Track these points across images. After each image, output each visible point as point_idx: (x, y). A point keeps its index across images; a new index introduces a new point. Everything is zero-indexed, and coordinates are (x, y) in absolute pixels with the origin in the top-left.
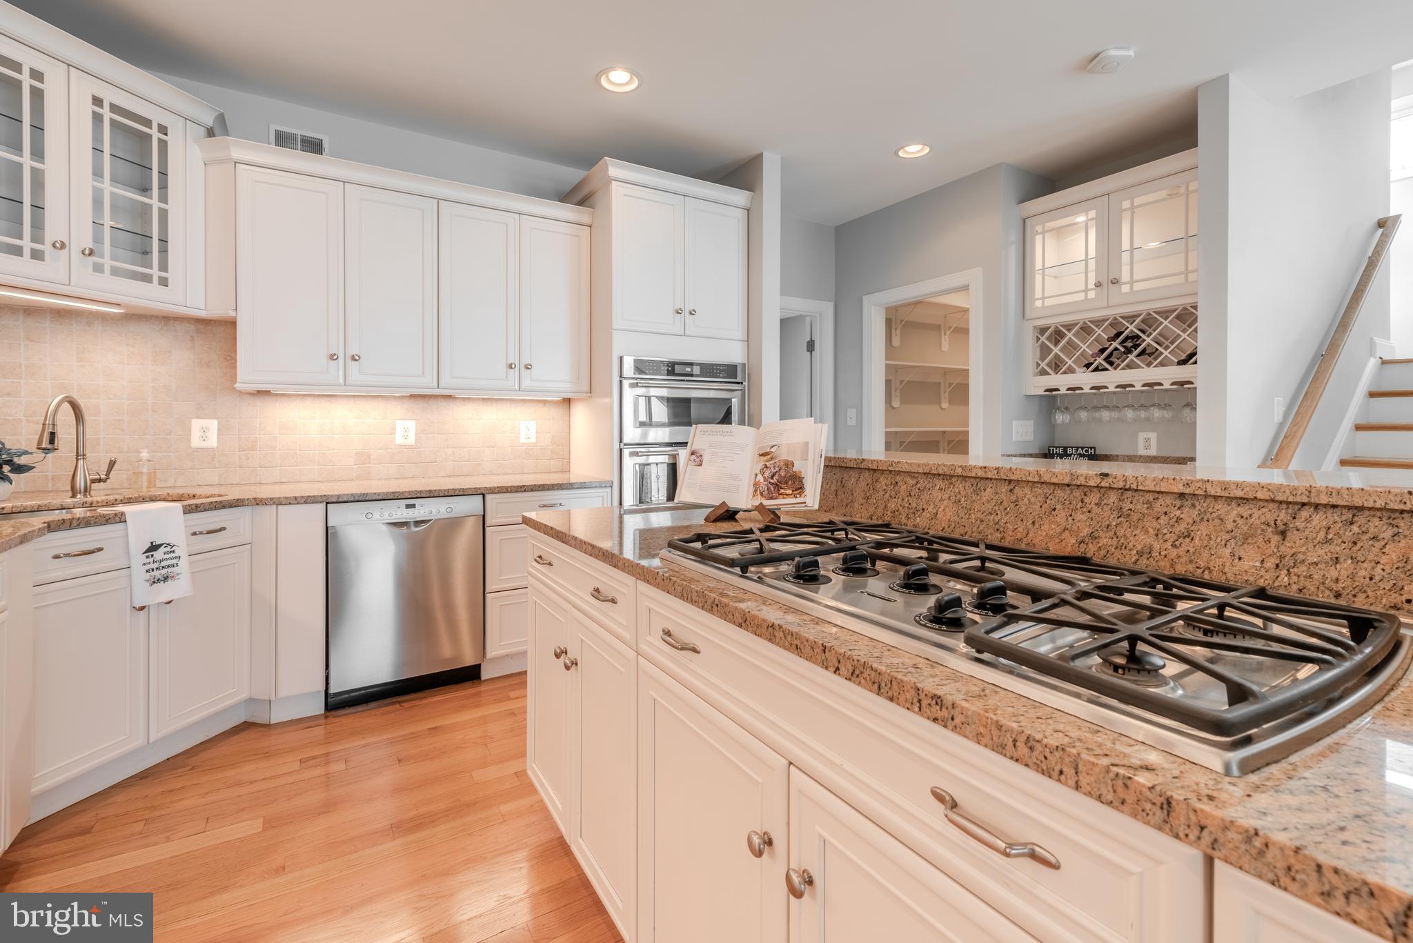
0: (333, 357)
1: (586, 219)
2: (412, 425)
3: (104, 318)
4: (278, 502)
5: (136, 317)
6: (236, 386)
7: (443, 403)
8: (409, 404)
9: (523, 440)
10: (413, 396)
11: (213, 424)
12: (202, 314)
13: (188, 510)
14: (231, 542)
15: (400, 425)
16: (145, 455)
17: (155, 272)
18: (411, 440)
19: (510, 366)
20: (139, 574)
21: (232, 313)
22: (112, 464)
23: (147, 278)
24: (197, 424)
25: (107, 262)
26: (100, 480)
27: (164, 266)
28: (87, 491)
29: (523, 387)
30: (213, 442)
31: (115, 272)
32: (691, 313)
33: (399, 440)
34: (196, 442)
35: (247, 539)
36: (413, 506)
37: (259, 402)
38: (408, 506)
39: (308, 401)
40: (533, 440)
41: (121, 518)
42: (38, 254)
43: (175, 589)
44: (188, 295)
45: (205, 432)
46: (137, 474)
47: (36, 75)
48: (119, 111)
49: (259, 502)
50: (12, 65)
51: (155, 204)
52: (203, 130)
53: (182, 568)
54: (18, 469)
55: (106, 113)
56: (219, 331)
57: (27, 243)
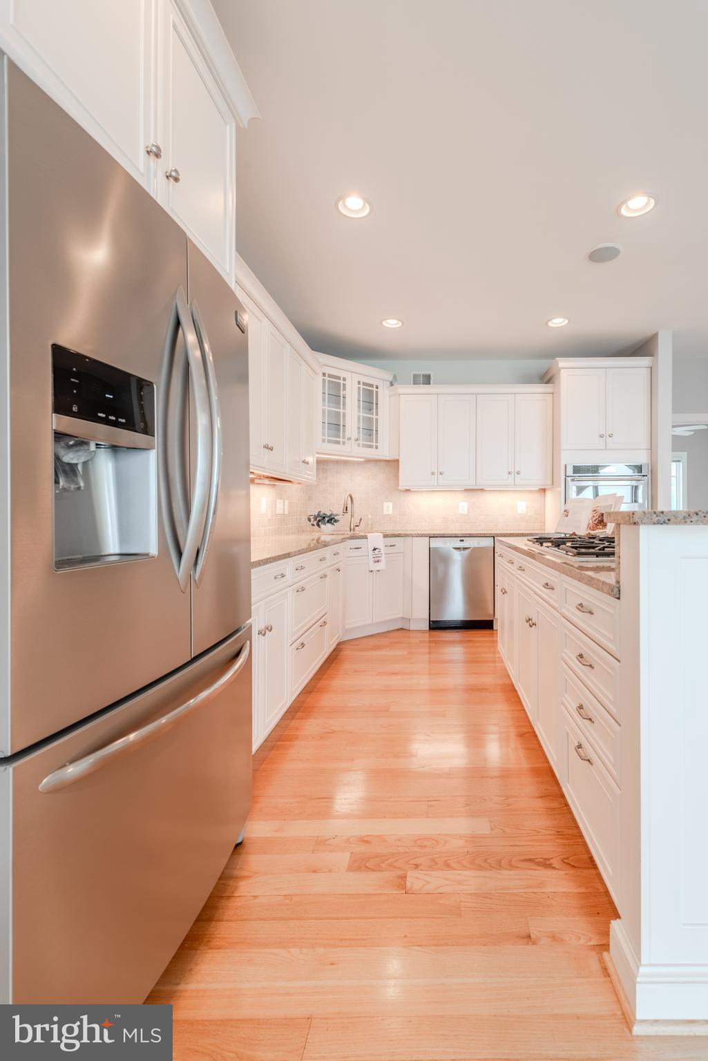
0: (432, 473)
1: (550, 390)
2: (466, 504)
3: (358, 463)
4: (412, 536)
5: (368, 461)
6: (399, 488)
7: (480, 493)
8: (465, 494)
9: (519, 512)
10: (465, 490)
11: (391, 505)
12: (388, 458)
13: (383, 536)
14: (397, 551)
15: (462, 505)
16: (370, 517)
17: (374, 444)
18: (466, 512)
19: (509, 473)
21: (397, 458)
22: (361, 519)
23: (371, 447)
24: (386, 504)
25: (361, 442)
26: (357, 526)
27: (377, 442)
28: (354, 529)
29: (516, 483)
30: (391, 512)
31: (363, 446)
32: (610, 436)
33: (460, 511)
34: (385, 512)
35: (402, 551)
36: (463, 541)
37: (407, 495)
38: (461, 541)
39: (424, 494)
40: (525, 512)
41: (365, 537)
42: (344, 443)
43: (381, 566)
44: (384, 452)
45: (388, 508)
46: (368, 524)
47: (344, 379)
48: (364, 384)
49: (406, 535)
50: (339, 378)
51: (374, 417)
52: (389, 383)
53: (383, 558)
54: (336, 521)
55: (361, 386)
56: (393, 465)
57: (341, 440)
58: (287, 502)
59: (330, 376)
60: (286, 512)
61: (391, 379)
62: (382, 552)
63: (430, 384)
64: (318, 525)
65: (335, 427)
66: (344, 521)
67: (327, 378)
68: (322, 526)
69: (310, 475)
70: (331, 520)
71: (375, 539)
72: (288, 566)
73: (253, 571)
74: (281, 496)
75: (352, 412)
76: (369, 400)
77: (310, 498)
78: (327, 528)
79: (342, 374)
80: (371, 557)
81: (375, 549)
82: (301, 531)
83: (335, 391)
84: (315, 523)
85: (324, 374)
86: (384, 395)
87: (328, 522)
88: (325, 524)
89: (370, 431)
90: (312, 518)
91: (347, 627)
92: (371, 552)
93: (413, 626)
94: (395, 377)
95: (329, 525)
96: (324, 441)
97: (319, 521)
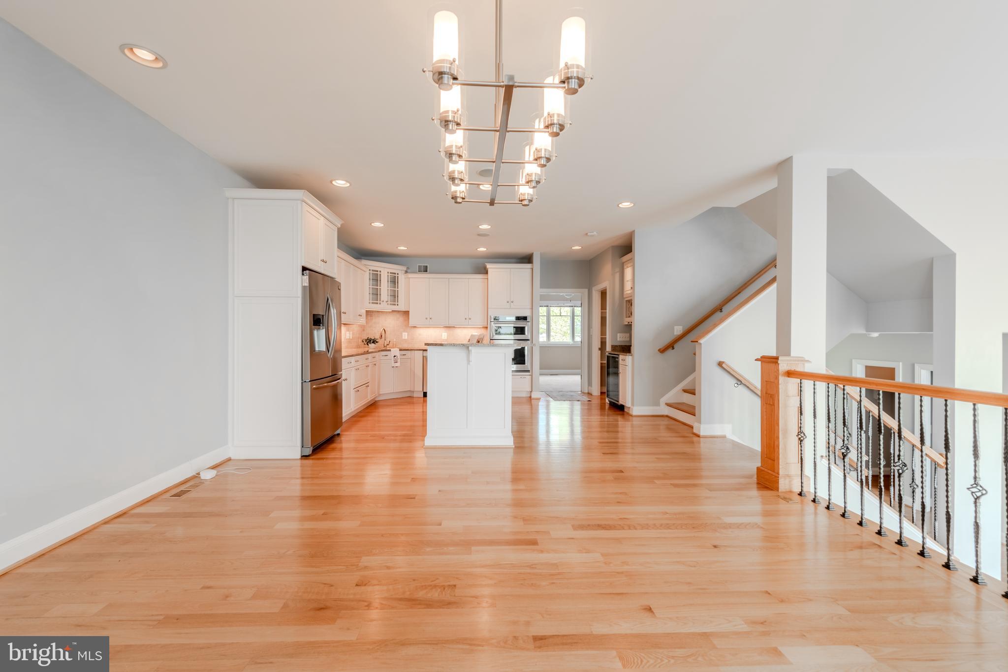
0: (426, 319)
1: (486, 277)
2: (446, 334)
3: (389, 312)
4: (416, 350)
5: (394, 312)
6: (410, 325)
7: (454, 329)
8: (445, 329)
10: (446, 327)
11: (406, 334)
12: (404, 310)
13: (400, 350)
14: (407, 357)
15: (443, 334)
16: (395, 340)
17: (396, 303)
18: (446, 338)
19: (466, 319)
20: (393, 361)
21: (409, 310)
22: (390, 341)
23: (395, 305)
24: (404, 333)
25: (389, 303)
26: (388, 343)
27: (398, 302)
28: (385, 346)
29: (469, 324)
30: (406, 338)
31: (391, 304)
32: (512, 302)
33: (443, 338)
34: (403, 338)
35: (409, 357)
37: (415, 329)
39: (424, 328)
41: (390, 350)
42: (380, 303)
43: (398, 364)
44: (402, 307)
45: (405, 336)
46: (394, 344)
47: (380, 272)
48: (391, 273)
49: (411, 350)
50: (377, 271)
51: (396, 289)
52: (404, 272)
53: (399, 361)
54: (377, 342)
55: (389, 274)
56: (406, 313)
57: (379, 302)
58: (351, 332)
59: (373, 271)
60: (351, 338)
61: (405, 269)
62: (399, 357)
63: (427, 271)
64: (368, 344)
65: (376, 295)
66: (381, 342)
67: (371, 272)
68: (370, 345)
69: (363, 321)
70: (374, 342)
71: (395, 351)
72: (353, 359)
73: (343, 359)
74: (348, 330)
75: (385, 287)
76: (394, 281)
77: (364, 330)
78: (372, 346)
79: (379, 269)
80: (393, 360)
81: (395, 356)
82: (358, 347)
83: (376, 278)
84: (366, 343)
85: (370, 270)
86: (402, 278)
87: (373, 343)
88: (371, 344)
89: (394, 296)
90: (364, 341)
91: (381, 393)
92: (393, 358)
93: (415, 395)
94: (408, 268)
95: (373, 344)
96: (370, 303)
97: (368, 342)
